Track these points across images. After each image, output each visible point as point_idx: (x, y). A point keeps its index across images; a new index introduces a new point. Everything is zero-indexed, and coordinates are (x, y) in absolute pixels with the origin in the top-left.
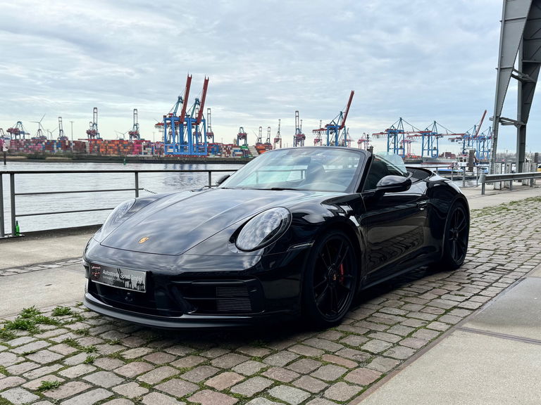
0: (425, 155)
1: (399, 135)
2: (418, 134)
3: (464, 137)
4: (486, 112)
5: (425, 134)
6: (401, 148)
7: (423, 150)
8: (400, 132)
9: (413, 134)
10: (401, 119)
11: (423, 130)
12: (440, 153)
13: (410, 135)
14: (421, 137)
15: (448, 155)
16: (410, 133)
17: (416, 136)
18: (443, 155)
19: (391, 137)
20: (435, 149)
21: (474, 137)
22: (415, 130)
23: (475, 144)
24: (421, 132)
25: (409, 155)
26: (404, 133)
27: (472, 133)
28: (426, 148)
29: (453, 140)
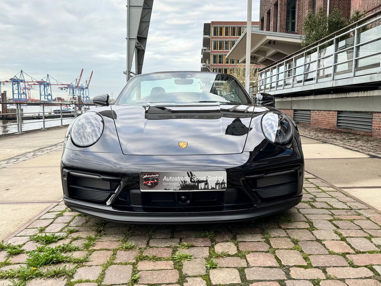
0: (43, 99)
1: (21, 84)
2: (36, 83)
3: (69, 86)
4: (83, 70)
5: (40, 83)
6: (24, 93)
7: (41, 95)
8: (22, 81)
9: (33, 83)
10: (22, 71)
11: (40, 80)
12: (54, 98)
13: (30, 83)
14: (38, 86)
15: (59, 99)
16: (30, 82)
17: (35, 84)
18: (55, 99)
19: (15, 84)
20: (49, 95)
21: (77, 87)
22: (34, 80)
23: (77, 92)
24: (38, 82)
25: (30, 98)
26: (25, 82)
27: (74, 84)
28: (43, 93)
29: (62, 89)
